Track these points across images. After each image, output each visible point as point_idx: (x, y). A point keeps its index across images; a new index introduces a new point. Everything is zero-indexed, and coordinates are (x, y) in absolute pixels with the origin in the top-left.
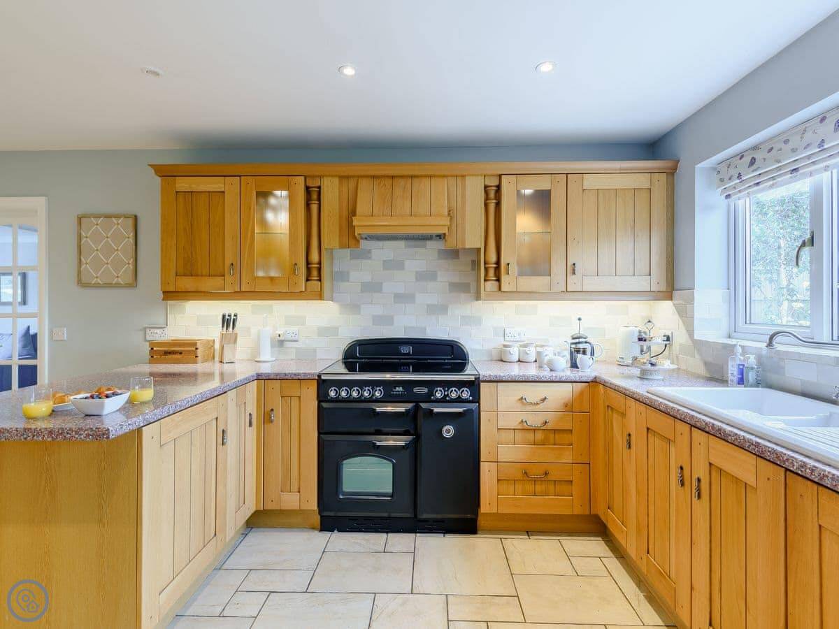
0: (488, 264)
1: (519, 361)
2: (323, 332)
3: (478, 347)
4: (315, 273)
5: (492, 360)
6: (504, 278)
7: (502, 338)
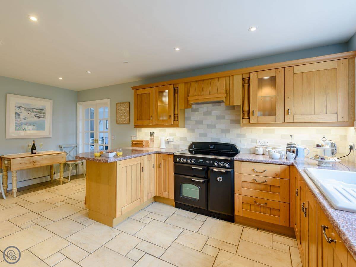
0: (244, 111)
1: (263, 154)
2: (182, 139)
3: (244, 147)
4: (176, 118)
5: (250, 153)
6: (251, 117)
7: (256, 144)
